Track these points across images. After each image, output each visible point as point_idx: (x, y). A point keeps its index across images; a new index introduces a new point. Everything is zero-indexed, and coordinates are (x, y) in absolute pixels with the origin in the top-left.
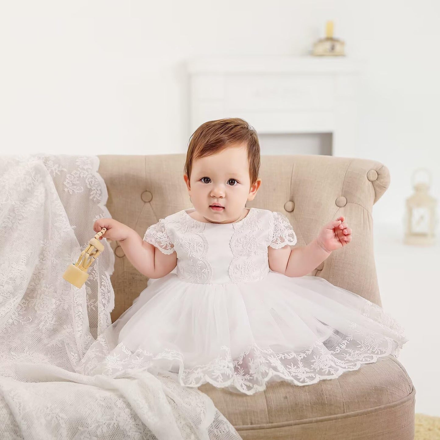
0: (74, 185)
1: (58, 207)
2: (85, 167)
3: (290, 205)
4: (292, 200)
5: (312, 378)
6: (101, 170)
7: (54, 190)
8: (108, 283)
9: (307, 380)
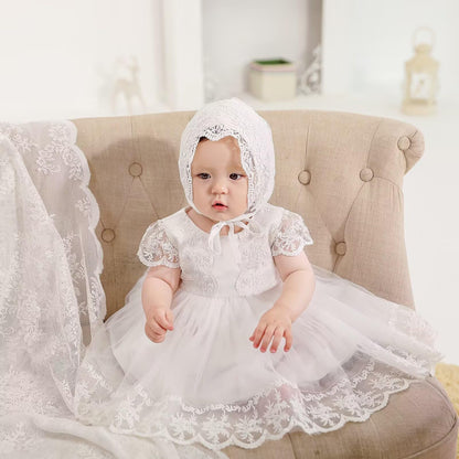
0: (48, 163)
1: (32, 194)
2: (60, 140)
3: (305, 177)
4: (307, 171)
5: (337, 421)
6: (80, 141)
7: (26, 174)
8: (98, 284)
9: (332, 423)
